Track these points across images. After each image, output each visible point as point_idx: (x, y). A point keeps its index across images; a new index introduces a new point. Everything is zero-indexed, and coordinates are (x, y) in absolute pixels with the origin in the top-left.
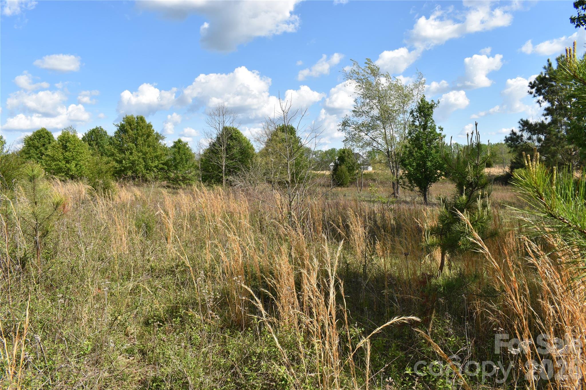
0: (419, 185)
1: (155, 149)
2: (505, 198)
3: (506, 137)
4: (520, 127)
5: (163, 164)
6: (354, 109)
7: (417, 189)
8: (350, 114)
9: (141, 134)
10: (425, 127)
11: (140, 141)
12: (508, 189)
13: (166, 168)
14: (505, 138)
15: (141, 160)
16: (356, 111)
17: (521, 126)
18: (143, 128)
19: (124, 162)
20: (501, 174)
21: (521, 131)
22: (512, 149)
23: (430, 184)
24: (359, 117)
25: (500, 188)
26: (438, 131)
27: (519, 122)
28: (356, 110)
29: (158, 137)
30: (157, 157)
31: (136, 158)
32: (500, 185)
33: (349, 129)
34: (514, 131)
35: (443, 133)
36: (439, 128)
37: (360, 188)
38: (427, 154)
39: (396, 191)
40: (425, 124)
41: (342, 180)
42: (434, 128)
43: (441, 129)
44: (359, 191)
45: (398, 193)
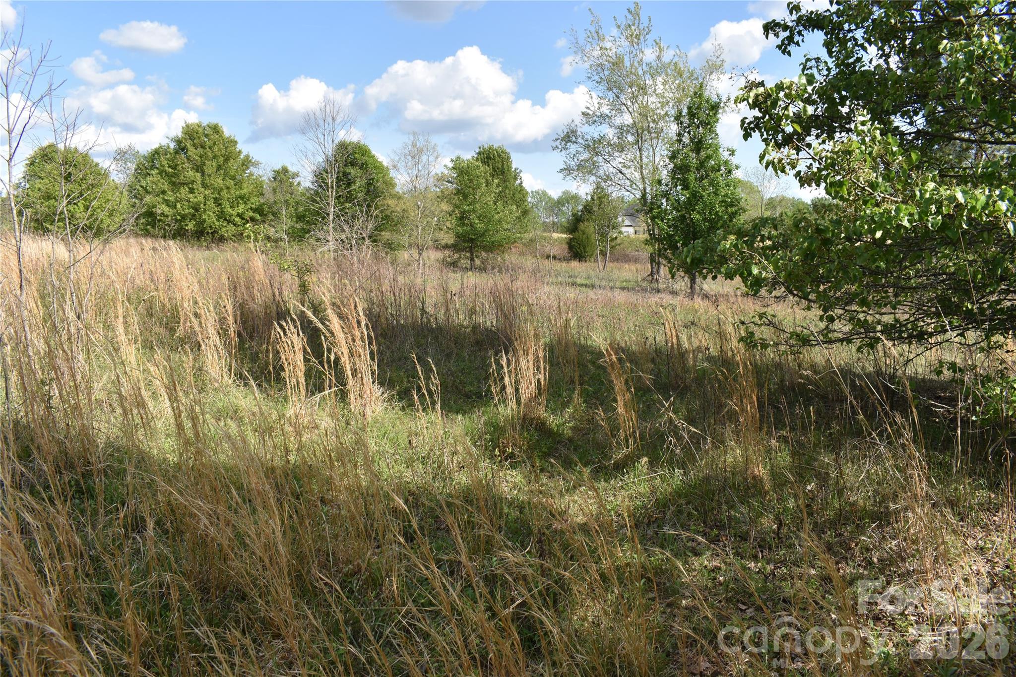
1: (239, 184)
5: (255, 210)
6: (584, 110)
8: (578, 119)
9: (210, 155)
10: (699, 145)
11: (210, 167)
13: (258, 217)
15: (211, 203)
16: (588, 114)
18: (215, 143)
19: (179, 206)
24: (593, 126)
26: (725, 155)
28: (588, 111)
29: (247, 162)
30: (242, 197)
31: (201, 198)
33: (573, 148)
35: (734, 160)
36: (728, 150)
37: (603, 264)
38: (695, 197)
39: (655, 270)
40: (700, 141)
41: (584, 248)
42: (716, 150)
43: (732, 152)
44: (601, 268)
45: (658, 272)
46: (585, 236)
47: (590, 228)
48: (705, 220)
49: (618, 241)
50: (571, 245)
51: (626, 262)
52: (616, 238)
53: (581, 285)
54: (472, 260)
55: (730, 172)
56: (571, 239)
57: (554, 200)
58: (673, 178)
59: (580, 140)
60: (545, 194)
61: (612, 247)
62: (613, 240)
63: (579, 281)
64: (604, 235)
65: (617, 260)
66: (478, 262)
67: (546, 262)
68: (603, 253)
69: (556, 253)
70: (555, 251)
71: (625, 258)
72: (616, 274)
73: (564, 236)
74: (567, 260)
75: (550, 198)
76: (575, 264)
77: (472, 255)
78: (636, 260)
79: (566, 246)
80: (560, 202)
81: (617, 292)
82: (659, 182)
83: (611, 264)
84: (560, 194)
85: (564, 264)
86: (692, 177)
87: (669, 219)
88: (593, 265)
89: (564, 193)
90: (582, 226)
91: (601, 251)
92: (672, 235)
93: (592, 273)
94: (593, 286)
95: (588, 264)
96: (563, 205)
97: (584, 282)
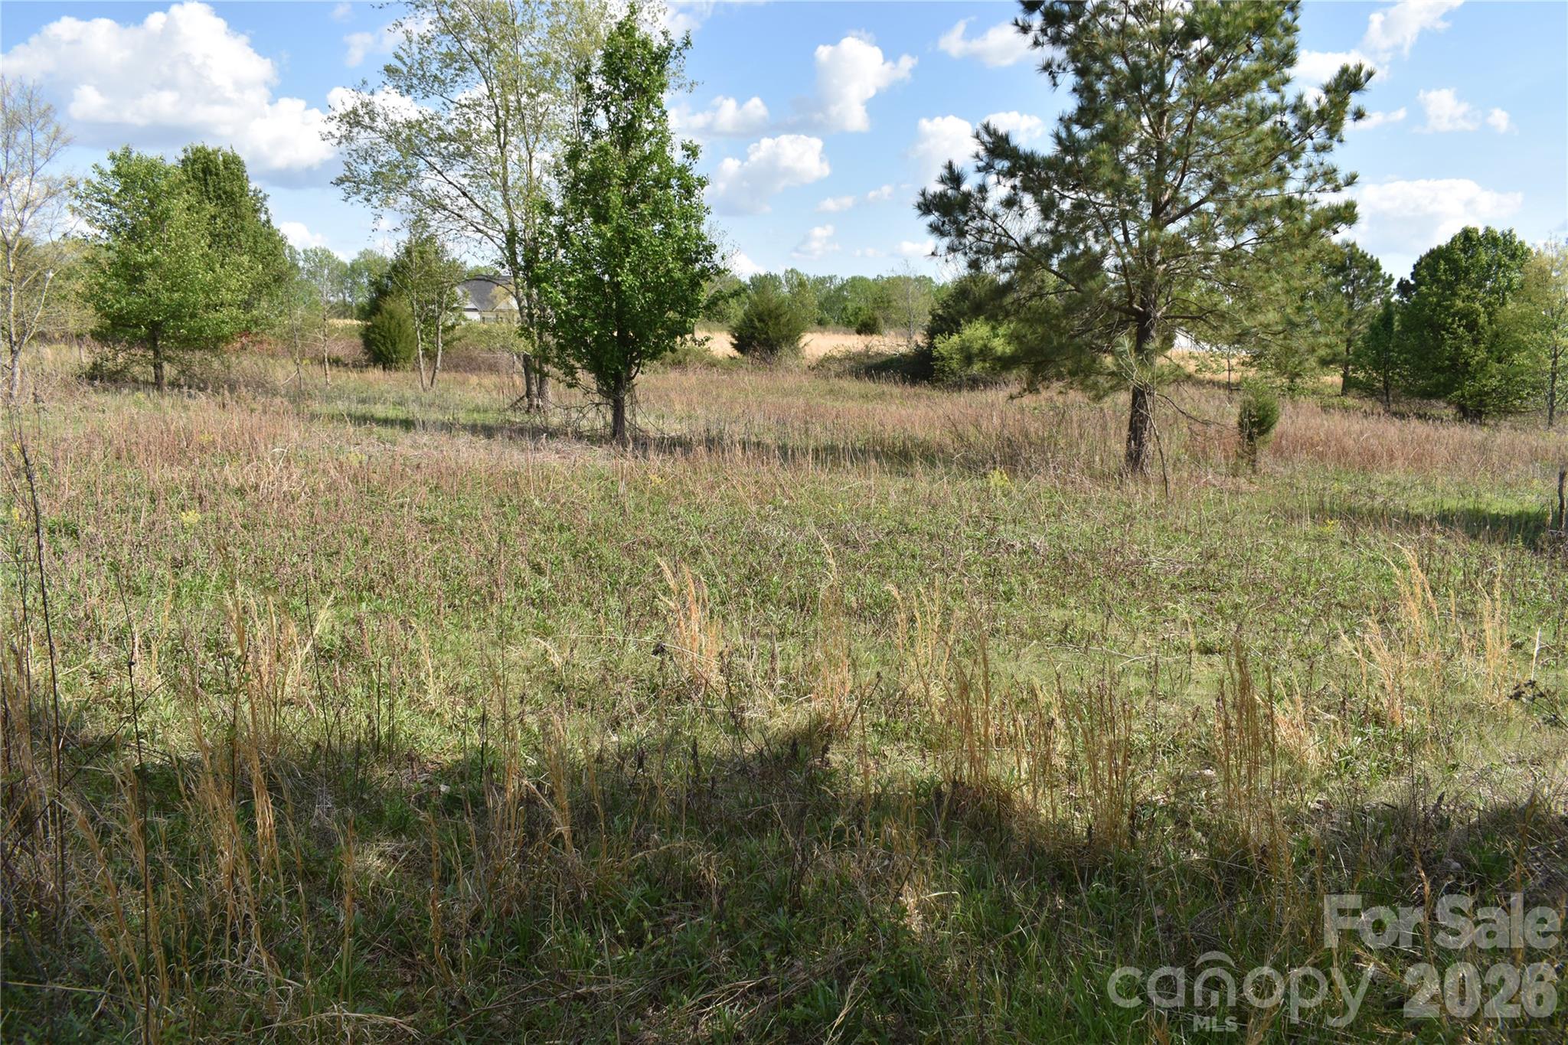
0: (597, 367)
2: (908, 426)
3: (923, 194)
4: (977, 156)
7: (586, 378)
10: (627, 135)
12: (918, 396)
14: (921, 199)
17: (982, 153)
20: (903, 350)
21: (979, 170)
22: (946, 241)
23: (638, 365)
24: (409, 98)
25: (896, 390)
26: (678, 157)
27: (977, 136)
32: (896, 383)
33: (363, 138)
34: (955, 167)
35: (697, 170)
36: (684, 147)
37: (431, 374)
38: (625, 239)
39: (534, 389)
40: (630, 125)
41: (394, 344)
42: (662, 144)
43: (692, 151)
44: (427, 382)
45: (541, 394)
46: (393, 323)
47: (402, 306)
48: (645, 287)
49: (458, 332)
50: (368, 341)
51: (472, 370)
52: (453, 327)
53: (386, 422)
54: (158, 367)
55: (689, 193)
56: (368, 328)
57: (345, 265)
58: (574, 201)
59: (380, 123)
60: (328, 256)
61: (446, 344)
62: (448, 329)
63: (380, 411)
64: (430, 320)
65: (456, 367)
66: (169, 371)
67: (316, 370)
68: (430, 355)
69: (341, 354)
70: (339, 350)
71: (467, 364)
72: (457, 394)
73: (356, 322)
74: (357, 366)
75: (340, 264)
76: (376, 374)
77: (157, 354)
78: (493, 368)
79: (358, 341)
80: (354, 270)
81: (463, 439)
82: (547, 208)
83: (446, 375)
84: (356, 256)
85: (354, 375)
86: (615, 197)
87: (569, 284)
88: (412, 375)
89: (363, 254)
90: (389, 304)
91: (426, 350)
92: (576, 317)
93: (409, 393)
94: (408, 424)
95: (400, 375)
96: (361, 275)
97: (391, 413)
